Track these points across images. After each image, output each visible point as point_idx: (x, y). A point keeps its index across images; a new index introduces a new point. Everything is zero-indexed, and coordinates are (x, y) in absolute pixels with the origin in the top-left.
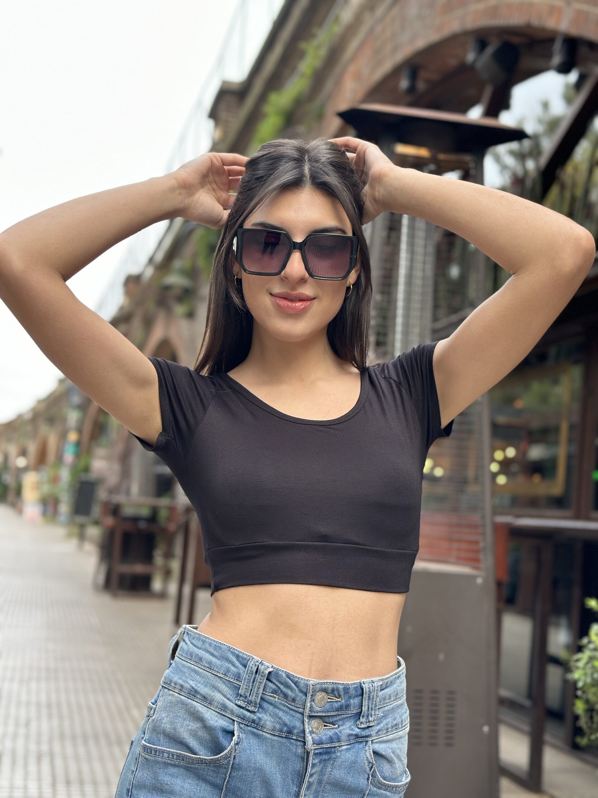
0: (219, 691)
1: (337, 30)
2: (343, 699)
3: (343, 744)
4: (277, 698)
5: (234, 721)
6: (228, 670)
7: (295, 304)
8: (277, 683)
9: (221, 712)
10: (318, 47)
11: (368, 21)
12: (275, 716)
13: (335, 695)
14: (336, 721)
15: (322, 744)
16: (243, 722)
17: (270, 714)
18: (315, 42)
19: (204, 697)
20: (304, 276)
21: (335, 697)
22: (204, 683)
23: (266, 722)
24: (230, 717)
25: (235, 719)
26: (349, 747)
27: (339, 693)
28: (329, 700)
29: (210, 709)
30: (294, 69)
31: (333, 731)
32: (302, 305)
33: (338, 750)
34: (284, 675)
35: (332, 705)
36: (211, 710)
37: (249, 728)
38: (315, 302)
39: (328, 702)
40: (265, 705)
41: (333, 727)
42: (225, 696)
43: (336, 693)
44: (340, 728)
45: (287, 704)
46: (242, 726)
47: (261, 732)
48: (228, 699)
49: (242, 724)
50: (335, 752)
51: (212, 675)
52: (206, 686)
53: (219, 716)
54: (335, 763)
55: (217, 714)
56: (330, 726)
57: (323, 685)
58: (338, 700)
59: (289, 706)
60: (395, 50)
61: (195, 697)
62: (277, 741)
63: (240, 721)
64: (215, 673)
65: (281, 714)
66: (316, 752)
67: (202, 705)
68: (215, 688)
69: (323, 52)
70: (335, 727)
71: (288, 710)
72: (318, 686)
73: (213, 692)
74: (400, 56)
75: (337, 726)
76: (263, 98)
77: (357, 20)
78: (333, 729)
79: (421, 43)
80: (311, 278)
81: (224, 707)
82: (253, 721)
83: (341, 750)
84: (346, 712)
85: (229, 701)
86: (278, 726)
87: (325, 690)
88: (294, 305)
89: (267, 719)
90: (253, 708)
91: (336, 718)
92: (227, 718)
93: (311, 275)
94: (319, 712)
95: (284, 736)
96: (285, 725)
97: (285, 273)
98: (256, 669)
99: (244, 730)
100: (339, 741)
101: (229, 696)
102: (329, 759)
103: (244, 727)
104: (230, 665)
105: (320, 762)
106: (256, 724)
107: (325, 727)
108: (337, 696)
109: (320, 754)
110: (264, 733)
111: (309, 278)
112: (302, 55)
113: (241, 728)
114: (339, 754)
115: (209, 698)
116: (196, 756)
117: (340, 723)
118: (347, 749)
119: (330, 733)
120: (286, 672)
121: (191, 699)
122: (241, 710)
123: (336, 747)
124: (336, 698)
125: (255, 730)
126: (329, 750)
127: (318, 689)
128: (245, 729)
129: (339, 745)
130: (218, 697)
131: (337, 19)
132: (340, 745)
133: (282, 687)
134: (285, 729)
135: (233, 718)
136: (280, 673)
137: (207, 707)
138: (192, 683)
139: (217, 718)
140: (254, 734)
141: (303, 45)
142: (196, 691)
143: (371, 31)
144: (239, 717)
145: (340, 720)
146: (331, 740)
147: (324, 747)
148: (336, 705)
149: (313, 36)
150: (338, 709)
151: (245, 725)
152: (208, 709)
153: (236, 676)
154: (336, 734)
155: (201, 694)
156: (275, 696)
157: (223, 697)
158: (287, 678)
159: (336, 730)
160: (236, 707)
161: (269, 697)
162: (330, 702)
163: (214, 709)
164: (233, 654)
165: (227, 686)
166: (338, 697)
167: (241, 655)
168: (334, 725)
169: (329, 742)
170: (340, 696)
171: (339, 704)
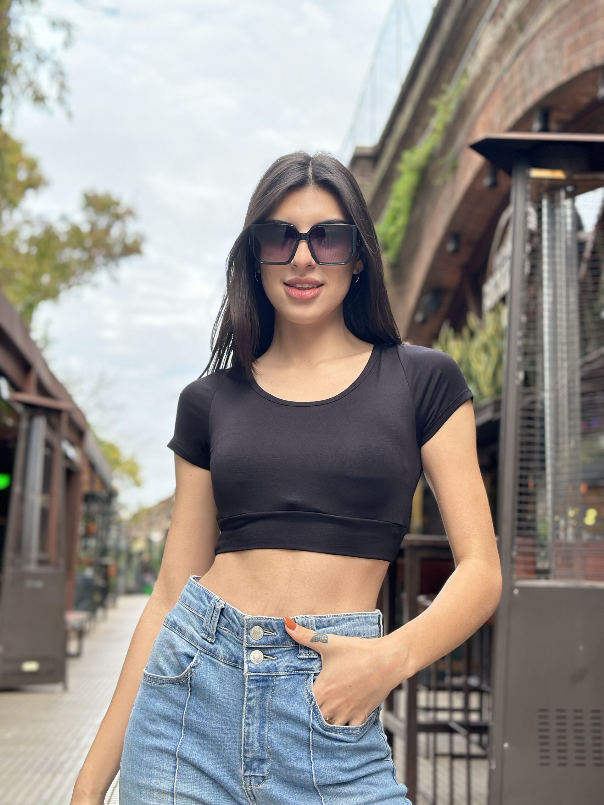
0: (192, 626)
1: (465, 83)
2: (278, 633)
3: (280, 674)
4: (228, 631)
5: (198, 649)
6: (200, 607)
7: (305, 292)
8: (228, 619)
9: (190, 642)
10: (448, 102)
11: (496, 71)
12: (226, 647)
13: (269, 629)
14: (274, 654)
15: (258, 672)
16: (204, 651)
17: (223, 645)
18: (445, 98)
19: (180, 629)
20: (311, 262)
21: (270, 631)
22: (183, 618)
23: (220, 651)
24: (195, 646)
25: (198, 648)
26: (287, 677)
27: (272, 627)
28: (265, 634)
29: (183, 638)
30: (425, 126)
31: (271, 662)
32: (311, 293)
33: (276, 679)
34: (231, 611)
35: (267, 638)
36: (183, 640)
37: (208, 656)
38: (323, 288)
39: (264, 636)
40: (221, 637)
41: (272, 658)
42: (195, 629)
43: (270, 627)
44: (279, 660)
45: (235, 637)
46: (202, 654)
47: (216, 661)
48: (197, 632)
49: (203, 652)
50: (273, 681)
51: (190, 612)
52: (184, 621)
53: (188, 645)
54: (275, 691)
55: (187, 643)
56: (269, 658)
57: (256, 620)
58: (273, 634)
59: (236, 638)
60: (524, 95)
61: (174, 628)
62: (229, 669)
63: (202, 650)
64: (191, 610)
65: (231, 645)
66: (251, 678)
67: (178, 635)
68: (190, 622)
69: (453, 106)
70: (274, 659)
71: (236, 643)
72: (251, 621)
73: (188, 625)
74: (530, 101)
75: (276, 658)
76: (397, 158)
77: (486, 71)
78: (272, 660)
79: (550, 85)
80: (318, 265)
81: (192, 638)
82: (211, 651)
83: (280, 680)
84: (283, 646)
85: (196, 633)
86: (228, 656)
87: (259, 624)
88: (304, 294)
89: (220, 649)
90: (211, 639)
91: (275, 651)
92: (193, 647)
93: (317, 262)
94: (256, 644)
95: (233, 665)
96: (233, 655)
97: (293, 262)
98: (214, 606)
99: (203, 657)
100: (276, 671)
101: (198, 629)
102: (268, 687)
103: (204, 655)
104: (202, 604)
105: (258, 688)
106: (212, 653)
107: (265, 659)
108: (271, 630)
109: (257, 681)
110: (219, 662)
111: (316, 264)
112: (433, 111)
113: (201, 656)
114: (277, 683)
115: (183, 629)
116: (165, 677)
117: (279, 655)
118: (286, 679)
119: (268, 664)
120: (233, 609)
121: (172, 631)
122: (204, 640)
123: (274, 676)
124: (271, 633)
125: (212, 658)
126: (266, 678)
127: (251, 624)
128: (205, 657)
129: (276, 675)
130: (190, 629)
131: (465, 72)
132: (278, 674)
133: (230, 622)
134: (233, 659)
135: (197, 647)
136: (229, 609)
137: (181, 637)
138: (175, 618)
139: (186, 647)
140: (211, 661)
141: (433, 102)
142: (176, 624)
143: (500, 79)
144: (201, 646)
145: (279, 653)
146: (268, 670)
147: (261, 675)
148: (271, 638)
149: (443, 92)
150: (274, 642)
151: (205, 653)
152: (181, 639)
153: (204, 612)
154: (274, 664)
155: (178, 627)
156: (227, 629)
157: (193, 629)
158: (233, 614)
159: (274, 662)
160: (201, 638)
161: (223, 630)
162: (266, 636)
163: (185, 639)
164: (206, 594)
165: (197, 621)
166: (273, 631)
167: (210, 595)
168: (274, 657)
169: (265, 671)
170: (274, 631)
171: (274, 637)
